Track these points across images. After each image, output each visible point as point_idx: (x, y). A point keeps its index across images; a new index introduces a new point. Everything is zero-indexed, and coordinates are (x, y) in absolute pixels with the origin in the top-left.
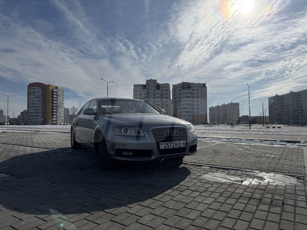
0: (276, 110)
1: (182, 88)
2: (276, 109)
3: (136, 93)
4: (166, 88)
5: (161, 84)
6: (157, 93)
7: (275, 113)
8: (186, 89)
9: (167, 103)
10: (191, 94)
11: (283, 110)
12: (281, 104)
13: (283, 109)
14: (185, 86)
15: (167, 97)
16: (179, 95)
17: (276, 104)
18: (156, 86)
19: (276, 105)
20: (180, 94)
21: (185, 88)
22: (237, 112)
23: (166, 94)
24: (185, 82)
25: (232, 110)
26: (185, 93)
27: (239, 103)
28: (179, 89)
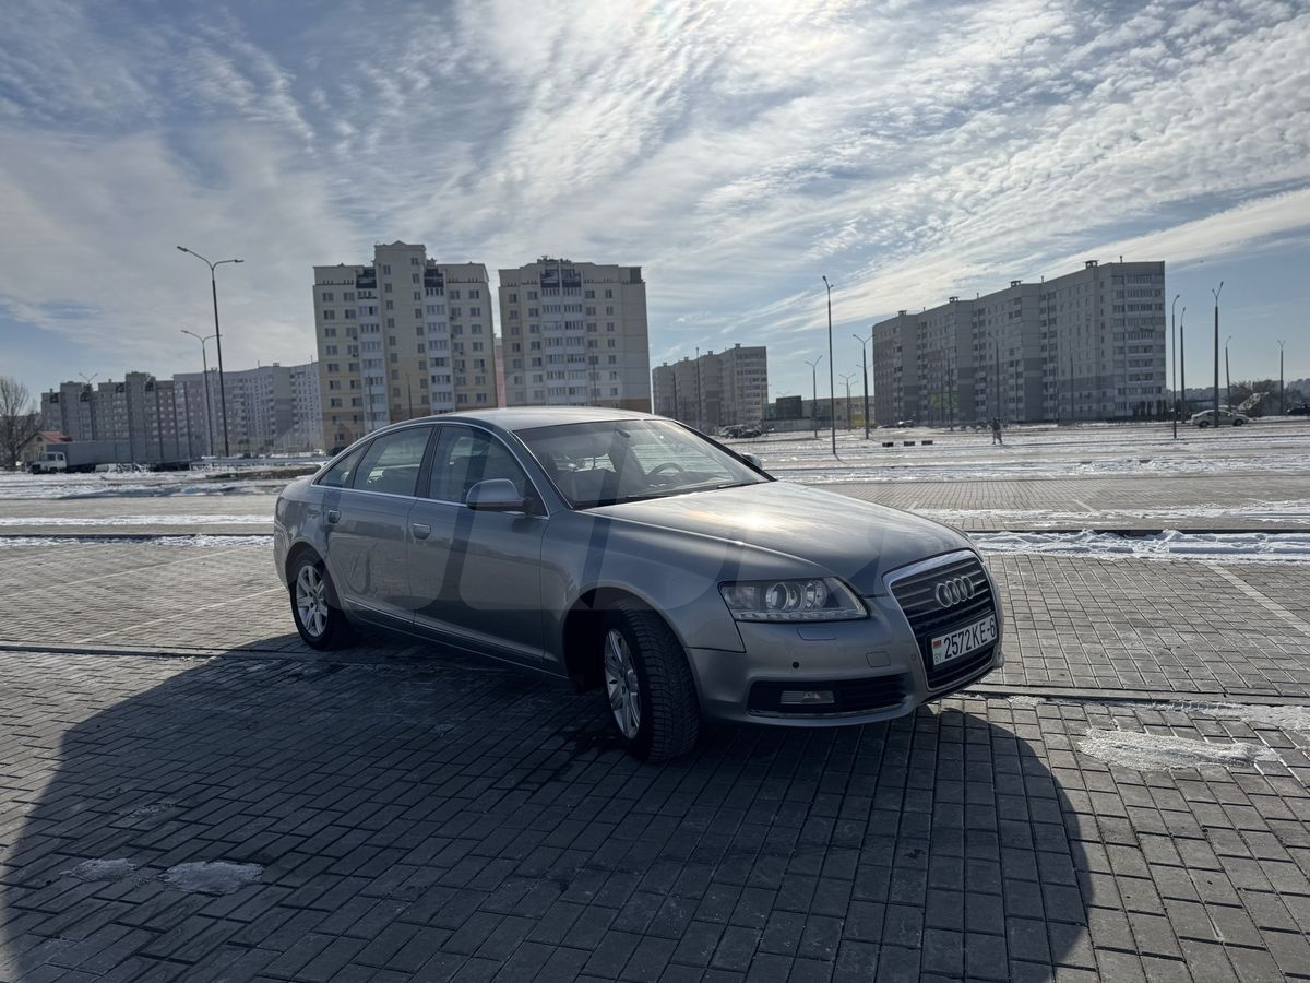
0: (899, 374)
1: (544, 285)
2: (900, 369)
3: (328, 306)
4: (473, 287)
5: (446, 267)
6: (431, 308)
7: (895, 385)
8: (561, 289)
9: (478, 355)
10: (581, 310)
11: (926, 372)
12: (919, 347)
13: (925, 366)
14: (556, 277)
15: (480, 326)
16: (531, 315)
17: (900, 349)
18: (425, 275)
19: (900, 353)
20: (534, 312)
21: (557, 285)
22: (756, 383)
23: (474, 312)
24: (552, 260)
25: (740, 377)
26: (556, 308)
27: (765, 348)
28: (531, 288)
